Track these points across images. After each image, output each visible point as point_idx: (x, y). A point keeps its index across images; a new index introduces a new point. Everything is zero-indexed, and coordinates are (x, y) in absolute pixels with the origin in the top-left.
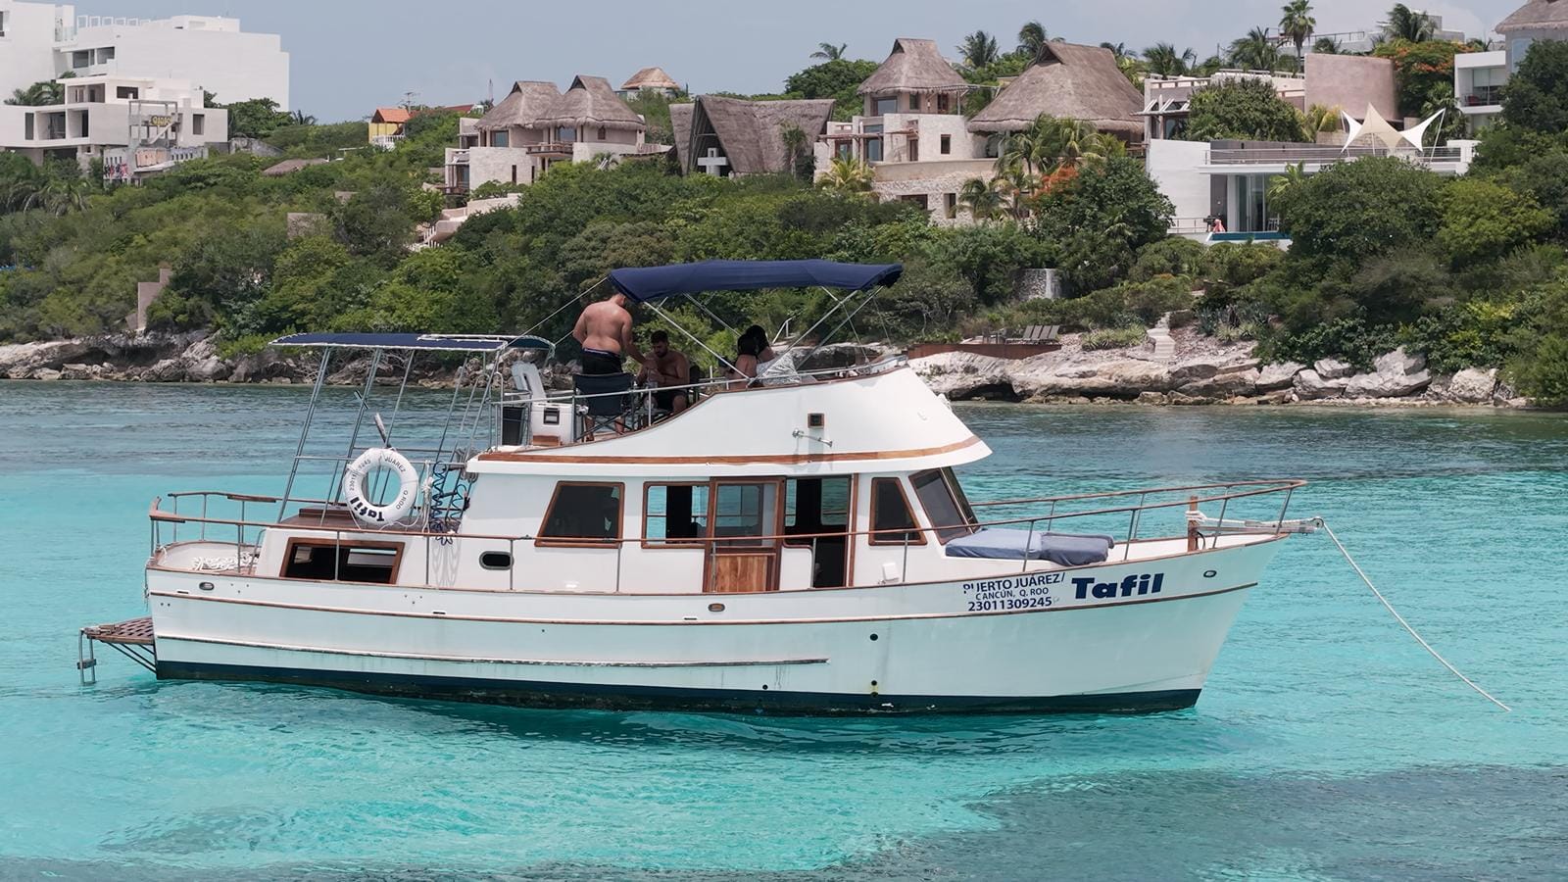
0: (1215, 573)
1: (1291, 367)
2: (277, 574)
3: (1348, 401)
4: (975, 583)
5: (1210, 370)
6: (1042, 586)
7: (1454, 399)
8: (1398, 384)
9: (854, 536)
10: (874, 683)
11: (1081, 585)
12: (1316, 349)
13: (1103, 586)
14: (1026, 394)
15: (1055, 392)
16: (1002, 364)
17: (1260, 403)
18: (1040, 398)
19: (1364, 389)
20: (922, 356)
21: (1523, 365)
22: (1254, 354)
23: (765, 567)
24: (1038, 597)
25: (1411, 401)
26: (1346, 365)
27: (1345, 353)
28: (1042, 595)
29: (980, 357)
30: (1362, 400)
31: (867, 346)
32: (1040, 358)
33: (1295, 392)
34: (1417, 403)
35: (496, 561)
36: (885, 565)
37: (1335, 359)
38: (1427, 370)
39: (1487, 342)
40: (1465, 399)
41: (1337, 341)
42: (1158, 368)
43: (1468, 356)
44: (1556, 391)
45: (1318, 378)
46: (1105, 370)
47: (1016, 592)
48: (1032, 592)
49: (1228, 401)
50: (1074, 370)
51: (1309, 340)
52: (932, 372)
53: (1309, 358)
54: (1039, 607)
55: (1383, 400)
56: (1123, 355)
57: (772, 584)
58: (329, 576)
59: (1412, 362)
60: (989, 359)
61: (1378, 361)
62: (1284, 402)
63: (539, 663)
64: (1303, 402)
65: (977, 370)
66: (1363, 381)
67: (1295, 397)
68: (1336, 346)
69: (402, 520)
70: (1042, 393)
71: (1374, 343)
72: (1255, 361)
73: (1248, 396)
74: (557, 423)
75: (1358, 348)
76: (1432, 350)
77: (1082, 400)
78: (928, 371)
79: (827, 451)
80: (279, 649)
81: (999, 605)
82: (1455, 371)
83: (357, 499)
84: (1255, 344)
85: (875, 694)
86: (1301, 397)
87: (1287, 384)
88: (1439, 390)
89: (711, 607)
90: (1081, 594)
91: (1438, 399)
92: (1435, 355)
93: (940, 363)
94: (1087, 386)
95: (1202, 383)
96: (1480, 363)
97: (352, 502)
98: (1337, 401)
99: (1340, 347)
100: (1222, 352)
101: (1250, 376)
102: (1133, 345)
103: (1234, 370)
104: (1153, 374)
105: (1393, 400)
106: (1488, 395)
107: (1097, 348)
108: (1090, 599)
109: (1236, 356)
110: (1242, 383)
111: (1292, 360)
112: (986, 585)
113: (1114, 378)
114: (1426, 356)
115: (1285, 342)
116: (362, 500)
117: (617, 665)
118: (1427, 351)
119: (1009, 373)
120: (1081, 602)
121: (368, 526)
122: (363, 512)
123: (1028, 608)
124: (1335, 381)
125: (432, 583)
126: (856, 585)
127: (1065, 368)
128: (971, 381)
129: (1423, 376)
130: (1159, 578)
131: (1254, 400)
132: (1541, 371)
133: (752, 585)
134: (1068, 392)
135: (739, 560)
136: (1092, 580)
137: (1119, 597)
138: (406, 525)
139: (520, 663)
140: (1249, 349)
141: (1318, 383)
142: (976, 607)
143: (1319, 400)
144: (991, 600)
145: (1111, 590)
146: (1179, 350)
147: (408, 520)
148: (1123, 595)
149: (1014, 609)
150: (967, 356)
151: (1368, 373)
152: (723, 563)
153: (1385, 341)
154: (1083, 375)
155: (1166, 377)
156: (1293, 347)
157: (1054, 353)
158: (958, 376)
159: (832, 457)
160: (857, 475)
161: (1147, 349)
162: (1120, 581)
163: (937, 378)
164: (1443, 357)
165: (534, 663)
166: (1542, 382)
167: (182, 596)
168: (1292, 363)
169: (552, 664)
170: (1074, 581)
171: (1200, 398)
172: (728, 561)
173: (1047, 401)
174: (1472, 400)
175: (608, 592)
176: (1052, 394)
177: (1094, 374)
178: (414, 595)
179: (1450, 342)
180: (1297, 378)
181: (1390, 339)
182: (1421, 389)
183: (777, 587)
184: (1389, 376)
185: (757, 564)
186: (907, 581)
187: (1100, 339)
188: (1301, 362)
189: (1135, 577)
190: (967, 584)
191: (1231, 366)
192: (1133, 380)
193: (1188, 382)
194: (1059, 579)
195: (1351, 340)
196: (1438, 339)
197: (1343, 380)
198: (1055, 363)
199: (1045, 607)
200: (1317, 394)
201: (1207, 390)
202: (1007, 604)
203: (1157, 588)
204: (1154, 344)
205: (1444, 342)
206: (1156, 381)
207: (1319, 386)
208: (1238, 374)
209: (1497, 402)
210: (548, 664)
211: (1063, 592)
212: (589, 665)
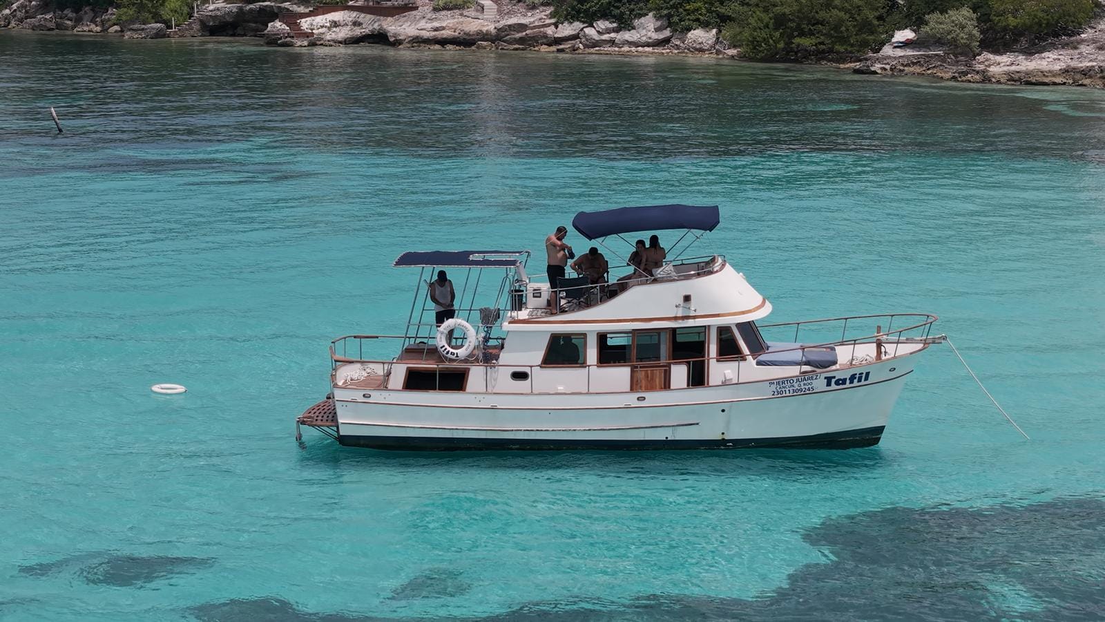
0: (895, 369)
1: (578, 25)
2: (401, 388)
3: (617, 49)
4: (775, 382)
5: (522, 27)
6: (809, 381)
7: (688, 49)
8: (650, 38)
9: (708, 360)
10: (723, 434)
11: (829, 380)
12: (594, 13)
13: (840, 380)
14: (397, 43)
15: (418, 41)
16: (379, 20)
17: (559, 51)
18: (409, 45)
19: (627, 41)
20: (324, 14)
21: (738, 30)
22: (552, 16)
23: (663, 374)
24: (807, 387)
25: (658, 50)
26: (615, 25)
27: (614, 17)
28: (809, 386)
29: (363, 15)
30: (626, 48)
31: (282, 5)
32: (404, 16)
33: (581, 43)
34: (663, 51)
35: (520, 376)
36: (725, 372)
37: (608, 20)
38: (669, 29)
39: (709, 11)
40: (696, 49)
41: (609, 9)
42: (488, 25)
43: (698, 20)
44: (762, 49)
45: (596, 33)
46: (451, 25)
47: (796, 385)
48: (804, 384)
49: (536, 49)
50: (429, 26)
51: (590, 7)
52: (331, 25)
53: (590, 20)
54: (808, 392)
55: (640, 49)
56: (461, 15)
57: (666, 386)
58: (434, 389)
59: (659, 23)
60: (369, 16)
61: (636, 22)
62: (574, 49)
63: (548, 430)
64: (588, 50)
65: (362, 24)
66: (627, 36)
67: (581, 46)
68: (608, 11)
69: (468, 356)
70: (409, 42)
71: (633, 10)
72: (553, 21)
73: (549, 45)
74: (540, 297)
75: (622, 14)
76: (672, 16)
77: (437, 47)
78: (328, 25)
79: (692, 314)
80: (408, 427)
81: (787, 392)
82: (689, 30)
83: (444, 346)
84: (552, 9)
85: (723, 439)
86: (586, 46)
87: (575, 37)
88: (678, 43)
89: (638, 399)
90: (829, 384)
91: (678, 49)
92: (676, 19)
93: (336, 19)
94: (439, 37)
95: (518, 35)
96: (706, 25)
97: (441, 348)
98: (610, 49)
99: (610, 13)
100: (529, 14)
101: (550, 31)
102: (468, 8)
103: (539, 27)
104: (484, 29)
105: (647, 49)
106: (711, 47)
107: (443, 9)
108: (834, 386)
109: (539, 17)
110: (545, 36)
111: (578, 20)
112: (781, 382)
113: (458, 32)
114: (669, 19)
115: (573, 8)
116: (447, 346)
117: (590, 430)
118: (669, 16)
119: (385, 27)
120: (829, 388)
121: (451, 360)
122: (448, 353)
123: (802, 393)
124: (608, 35)
125: (489, 390)
126: (710, 384)
127: (422, 24)
128: (358, 32)
129: (667, 33)
130: (868, 374)
131: (554, 48)
132: (751, 35)
133: (656, 385)
134: (427, 41)
135: (649, 372)
136: (834, 377)
137: (848, 385)
138: (471, 359)
139: (538, 430)
140: (548, 12)
141: (596, 37)
142: (776, 393)
143: (597, 48)
144: (783, 390)
145: (844, 381)
146: (500, 12)
147: (471, 355)
148: (850, 383)
149: (795, 394)
150: (354, 14)
151: (629, 30)
152: (641, 374)
153: (641, 9)
154: (436, 29)
155: (494, 31)
156: (579, 12)
157: (414, 13)
158: (349, 28)
159: (695, 317)
160: (709, 326)
161: (477, 11)
162: (848, 377)
163: (334, 29)
164: (681, 20)
165: (545, 430)
166: (752, 42)
167: (354, 401)
168: (578, 23)
169: (555, 430)
170: (825, 378)
171: (517, 46)
172: (643, 373)
173: (413, 47)
174: (701, 50)
175: (584, 392)
176: (416, 43)
177: (443, 28)
178: (480, 397)
179: (685, 10)
180: (582, 33)
181: (644, 7)
182: (665, 42)
183: (669, 387)
184: (644, 32)
185: (659, 375)
186: (740, 381)
187: (445, 3)
188: (584, 22)
189: (856, 374)
190: (771, 382)
191: (536, 24)
192: (471, 33)
193: (508, 35)
194: (818, 377)
195: (618, 8)
196: (677, 8)
197: (613, 35)
198: (415, 19)
199: (811, 392)
200: (595, 44)
201: (522, 41)
202: (791, 391)
203: (866, 379)
204: (483, 8)
205: (681, 10)
206: (487, 34)
207: (597, 39)
208: (542, 29)
209: (718, 52)
210: (553, 430)
211: (820, 384)
212: (575, 430)
